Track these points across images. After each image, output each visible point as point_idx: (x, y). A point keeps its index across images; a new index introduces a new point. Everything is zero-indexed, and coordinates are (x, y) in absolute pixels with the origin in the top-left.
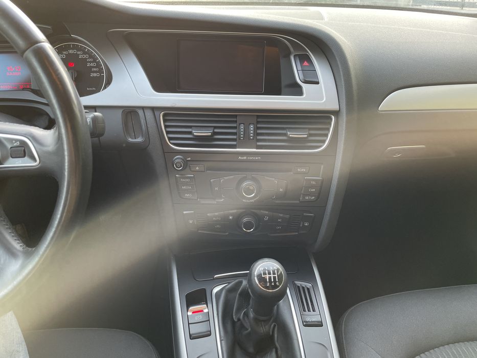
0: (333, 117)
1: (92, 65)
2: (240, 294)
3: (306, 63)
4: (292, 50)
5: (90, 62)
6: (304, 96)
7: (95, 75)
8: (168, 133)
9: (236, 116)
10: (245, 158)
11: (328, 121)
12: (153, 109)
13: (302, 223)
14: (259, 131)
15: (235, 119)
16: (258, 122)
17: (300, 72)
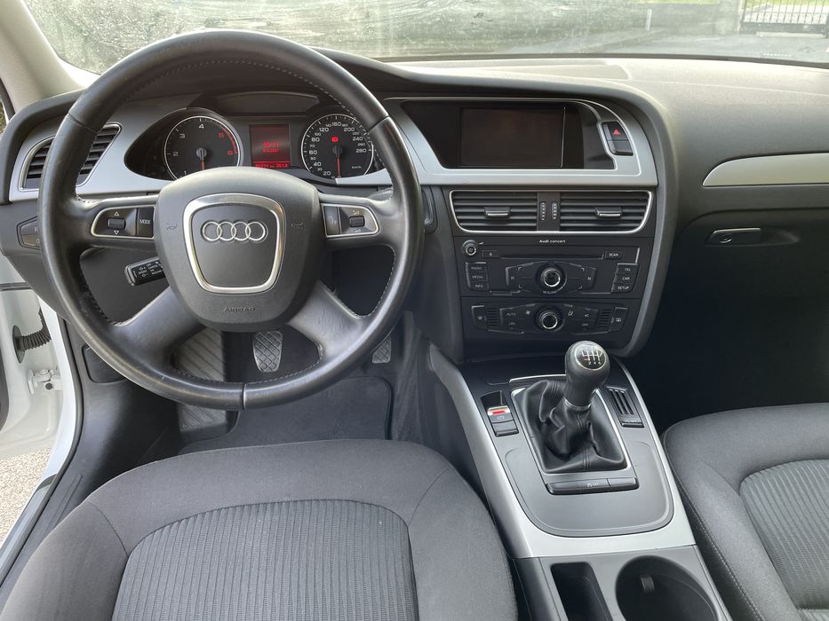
0: (650, 193)
1: (358, 139)
2: (545, 396)
3: (616, 132)
4: (598, 116)
5: (356, 136)
6: (617, 169)
7: (361, 151)
8: (457, 214)
9: (536, 193)
10: (547, 241)
11: (645, 197)
12: (442, 187)
13: (613, 319)
14: (563, 211)
15: (535, 197)
16: (562, 200)
17: (611, 143)
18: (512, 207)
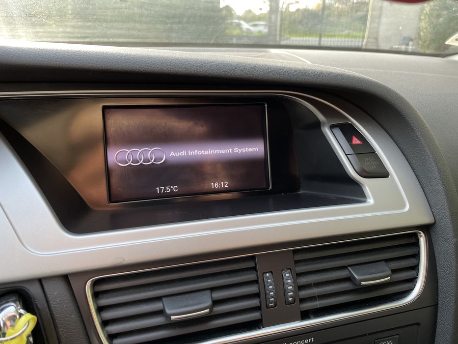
0: (423, 235)
6: (371, 201)
9: (253, 258)
14: (300, 281)
15: (252, 264)
16: (296, 264)
17: (353, 158)
18: (213, 289)
